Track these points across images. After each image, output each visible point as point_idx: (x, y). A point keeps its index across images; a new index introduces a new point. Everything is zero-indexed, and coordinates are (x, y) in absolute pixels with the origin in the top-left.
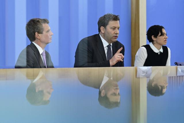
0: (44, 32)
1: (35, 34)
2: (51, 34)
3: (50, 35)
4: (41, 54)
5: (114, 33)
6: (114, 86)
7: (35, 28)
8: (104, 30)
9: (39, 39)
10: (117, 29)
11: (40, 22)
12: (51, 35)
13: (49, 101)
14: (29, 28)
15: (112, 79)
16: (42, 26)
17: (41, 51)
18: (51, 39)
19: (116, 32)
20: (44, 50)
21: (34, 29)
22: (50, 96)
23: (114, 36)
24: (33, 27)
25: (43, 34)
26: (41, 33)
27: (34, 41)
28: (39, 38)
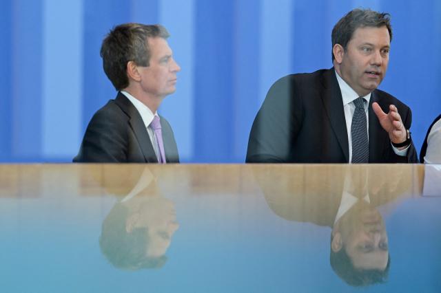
0: (152, 62)
1: (126, 68)
2: (172, 70)
3: (169, 71)
4: (147, 125)
5: (369, 62)
6: (366, 224)
7: (125, 50)
8: (343, 54)
9: (140, 82)
10: (378, 52)
11: (141, 32)
12: (175, 71)
13: (163, 258)
14: (108, 52)
15: (367, 198)
16: (146, 44)
17: (147, 116)
18: (174, 84)
19: (374, 59)
20: (156, 114)
21: (123, 54)
22: (168, 243)
23: (366, 72)
24: (121, 47)
25: (149, 65)
26: (145, 64)
27: (125, 87)
28: (139, 80)
